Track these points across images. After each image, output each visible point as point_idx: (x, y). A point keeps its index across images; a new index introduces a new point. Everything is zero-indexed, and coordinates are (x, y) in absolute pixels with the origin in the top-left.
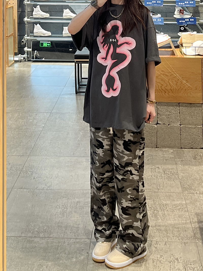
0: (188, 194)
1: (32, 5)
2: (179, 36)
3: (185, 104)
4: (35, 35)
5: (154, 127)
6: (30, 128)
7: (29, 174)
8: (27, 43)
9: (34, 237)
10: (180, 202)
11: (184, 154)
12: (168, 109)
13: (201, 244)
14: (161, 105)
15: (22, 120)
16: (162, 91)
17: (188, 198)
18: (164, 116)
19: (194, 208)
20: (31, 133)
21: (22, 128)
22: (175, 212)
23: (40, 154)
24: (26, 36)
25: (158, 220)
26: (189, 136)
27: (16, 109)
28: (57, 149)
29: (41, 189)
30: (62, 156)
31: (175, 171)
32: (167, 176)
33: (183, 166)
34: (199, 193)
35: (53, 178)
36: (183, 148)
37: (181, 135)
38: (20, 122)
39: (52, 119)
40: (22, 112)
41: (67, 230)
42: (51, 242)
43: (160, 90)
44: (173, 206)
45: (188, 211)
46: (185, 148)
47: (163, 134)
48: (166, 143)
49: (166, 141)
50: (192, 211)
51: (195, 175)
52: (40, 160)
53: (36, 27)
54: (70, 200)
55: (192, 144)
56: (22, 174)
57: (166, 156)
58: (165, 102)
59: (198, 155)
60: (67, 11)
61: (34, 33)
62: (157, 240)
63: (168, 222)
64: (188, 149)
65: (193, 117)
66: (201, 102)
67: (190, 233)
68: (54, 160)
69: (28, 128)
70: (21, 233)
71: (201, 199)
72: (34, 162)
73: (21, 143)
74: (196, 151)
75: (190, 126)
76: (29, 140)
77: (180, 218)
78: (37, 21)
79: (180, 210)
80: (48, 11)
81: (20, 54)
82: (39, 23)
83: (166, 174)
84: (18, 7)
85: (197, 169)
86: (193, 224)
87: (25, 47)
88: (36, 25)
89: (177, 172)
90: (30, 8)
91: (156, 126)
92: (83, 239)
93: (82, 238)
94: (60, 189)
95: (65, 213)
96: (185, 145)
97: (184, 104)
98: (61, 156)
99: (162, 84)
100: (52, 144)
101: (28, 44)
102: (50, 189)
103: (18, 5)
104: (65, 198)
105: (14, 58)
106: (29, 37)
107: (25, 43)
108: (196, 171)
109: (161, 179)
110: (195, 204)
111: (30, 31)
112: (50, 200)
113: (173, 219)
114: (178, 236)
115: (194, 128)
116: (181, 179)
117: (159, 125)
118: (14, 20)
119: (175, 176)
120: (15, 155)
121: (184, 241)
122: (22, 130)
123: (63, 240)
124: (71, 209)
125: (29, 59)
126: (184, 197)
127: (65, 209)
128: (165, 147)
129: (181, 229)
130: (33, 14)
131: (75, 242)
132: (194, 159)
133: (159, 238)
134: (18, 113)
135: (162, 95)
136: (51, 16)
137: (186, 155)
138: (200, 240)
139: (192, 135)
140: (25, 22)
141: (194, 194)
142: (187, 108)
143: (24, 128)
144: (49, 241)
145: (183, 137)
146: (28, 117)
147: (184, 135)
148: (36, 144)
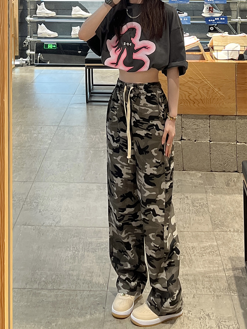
0: (220, 232)
1: (36, 2)
2: (208, 37)
3: (217, 116)
4: (39, 36)
5: (178, 143)
6: (34, 145)
7: (34, 205)
8: (29, 46)
10: (209, 243)
11: (216, 179)
12: (196, 122)
13: (236, 297)
14: (188, 118)
15: (25, 134)
16: (190, 101)
17: (220, 237)
18: (189, 130)
19: (227, 251)
20: (36, 152)
21: (25, 145)
22: (204, 257)
23: (47, 179)
24: (28, 38)
25: (185, 268)
26: (221, 156)
27: (18, 121)
28: (66, 173)
29: (48, 226)
30: (72, 182)
31: (204, 202)
32: (196, 209)
33: (214, 195)
34: (232, 231)
35: (63, 211)
36: (213, 171)
37: (211, 154)
38: (22, 138)
39: (60, 133)
40: (25, 125)
41: (79, 280)
42: (61, 295)
43: (187, 100)
44: (202, 249)
45: (220, 255)
46: (216, 171)
48: (193, 164)
49: (193, 162)
50: (225, 255)
51: (228, 207)
52: (47, 187)
53: (40, 27)
55: (224, 166)
56: (26, 206)
57: (195, 181)
58: (193, 114)
59: (231, 181)
60: (77, 9)
61: (38, 34)
62: (184, 293)
63: (197, 270)
64: (220, 173)
65: (226, 131)
66: (235, 113)
67: (224, 284)
68: (63, 187)
69: (32, 146)
70: (26, 284)
71: (235, 238)
72: (39, 190)
73: (23, 165)
74: (229, 175)
75: (222, 143)
76: (33, 161)
77: (210, 264)
78: (41, 21)
79: (211, 254)
80: (54, 8)
81: (21, 58)
82: (43, 22)
83: (194, 206)
84: (19, 4)
85: (231, 199)
86: (227, 271)
87: (27, 50)
88: (40, 25)
89: (207, 204)
90: (33, 5)
91: (180, 142)
95: (77, 258)
96: (216, 167)
97: (215, 116)
98: (70, 183)
99: (190, 92)
100: (60, 166)
101: (31, 46)
102: (58, 225)
103: (19, 2)
104: (77, 237)
105: (15, 62)
106: (32, 39)
107: (28, 45)
108: (230, 201)
109: (188, 213)
110: (228, 246)
111: (34, 32)
113: (203, 266)
114: (209, 287)
115: (227, 146)
116: (211, 213)
117: (183, 141)
118: (15, 20)
119: (205, 209)
120: (17, 181)
121: (217, 294)
122: (25, 148)
123: (74, 292)
124: (83, 252)
125: (32, 63)
126: (215, 237)
127: (77, 252)
128: (191, 169)
129: (213, 279)
130: (37, 12)
131: (89, 295)
132: (226, 186)
133: (187, 289)
134: (20, 126)
135: (191, 106)
136: (58, 15)
137: (218, 181)
138: (235, 292)
139: (224, 154)
140: (28, 21)
141: (227, 232)
142: (219, 121)
143: (27, 145)
144: (58, 293)
145: (214, 157)
146: (32, 131)
147: (215, 154)
148: (41, 166)
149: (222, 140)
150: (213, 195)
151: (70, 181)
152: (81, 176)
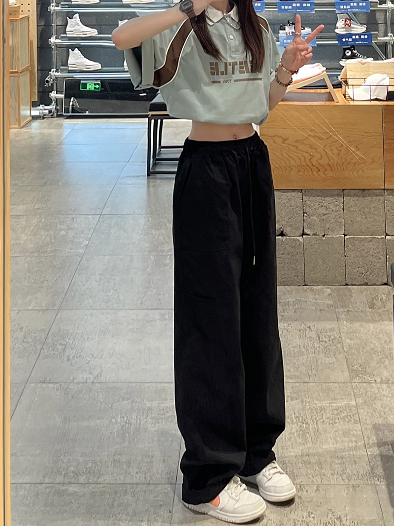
0: (361, 384)
3: (354, 191)
5: (299, 240)
6: (60, 249)
7: (58, 349)
9: (67, 484)
10: (345, 402)
11: (352, 297)
12: (323, 202)
13: (384, 486)
14: (311, 195)
15: (47, 231)
16: (312, 167)
17: (361, 392)
18: (314, 218)
19: (370, 415)
20: (64, 260)
21: (46, 250)
22: (336, 425)
23: (80, 305)
24: (53, 72)
25: (307, 444)
26: (360, 259)
27: (35, 208)
28: (113, 294)
29: (82, 383)
30: (122, 309)
31: (336, 335)
32: (323, 346)
33: (351, 324)
34: (379, 382)
35: (105, 358)
36: (349, 284)
37: (345, 256)
38: (42, 237)
39: (102, 228)
40: (47, 214)
41: (131, 468)
43: (308, 165)
44: (334, 411)
45: (360, 422)
46: (354, 283)
47: (314, 256)
48: (319, 274)
49: (318, 271)
50: (368, 422)
51: (372, 343)
52: (80, 319)
54: (136, 404)
55: (366, 275)
56: (46, 351)
57: (320, 301)
58: (319, 188)
59: (378, 299)
61: (69, 65)
62: (302, 483)
63: (324, 447)
64: (359, 286)
65: (368, 216)
66: (382, 186)
67: (364, 467)
68: (107, 318)
69: (57, 250)
71: (384, 393)
72: (67, 324)
73: (43, 282)
74: (374, 291)
75: (363, 237)
76: (58, 275)
77: (345, 437)
79: (347, 420)
82: (77, 46)
83: (321, 341)
85: (377, 329)
86: (368, 448)
88: (73, 51)
89: (340, 337)
90: (61, 19)
91: (300, 239)
92: (160, 484)
93: (158, 483)
94: (118, 381)
95: (127, 434)
96: (354, 277)
97: (352, 191)
98: (119, 309)
99: (312, 154)
100: (102, 282)
102: (98, 382)
103: (39, 14)
106: (59, 73)
108: (375, 332)
110: (372, 406)
111: (62, 62)
112: (99, 405)
113: (333, 440)
114: (342, 473)
115: (371, 241)
116: (347, 353)
117: (306, 238)
118: (31, 43)
119: (336, 345)
120: (32, 310)
122: (46, 255)
124: (138, 424)
126: (354, 391)
127: (127, 425)
128: (316, 282)
129: (347, 460)
130: (67, 30)
131: (146, 491)
132: (369, 308)
133: (306, 477)
134: (38, 217)
135: (313, 175)
136: (101, 34)
137: (355, 301)
138: (382, 480)
139: (365, 255)
141: (370, 383)
142: (357, 198)
143: (49, 249)
145: (350, 261)
146: (58, 226)
147: (352, 256)
148: (72, 284)
149: (363, 233)
150: (348, 323)
151: (117, 307)
152: (136, 298)
